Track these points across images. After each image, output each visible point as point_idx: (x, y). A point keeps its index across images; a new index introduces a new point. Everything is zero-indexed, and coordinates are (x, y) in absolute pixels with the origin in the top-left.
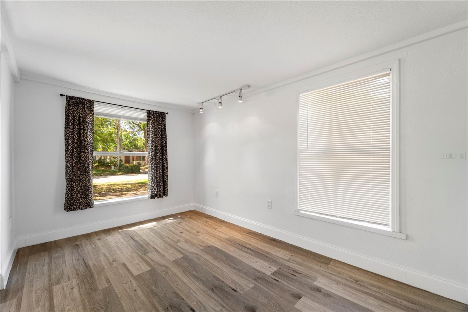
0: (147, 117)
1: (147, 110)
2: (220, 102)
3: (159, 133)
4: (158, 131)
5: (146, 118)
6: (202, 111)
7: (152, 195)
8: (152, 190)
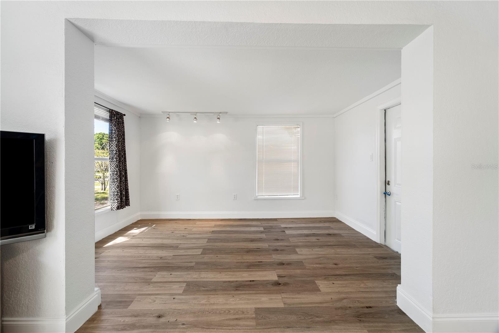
0: (110, 117)
1: (110, 109)
2: (195, 118)
3: (121, 136)
4: (120, 134)
5: (108, 118)
6: (168, 120)
7: (118, 206)
8: (119, 200)
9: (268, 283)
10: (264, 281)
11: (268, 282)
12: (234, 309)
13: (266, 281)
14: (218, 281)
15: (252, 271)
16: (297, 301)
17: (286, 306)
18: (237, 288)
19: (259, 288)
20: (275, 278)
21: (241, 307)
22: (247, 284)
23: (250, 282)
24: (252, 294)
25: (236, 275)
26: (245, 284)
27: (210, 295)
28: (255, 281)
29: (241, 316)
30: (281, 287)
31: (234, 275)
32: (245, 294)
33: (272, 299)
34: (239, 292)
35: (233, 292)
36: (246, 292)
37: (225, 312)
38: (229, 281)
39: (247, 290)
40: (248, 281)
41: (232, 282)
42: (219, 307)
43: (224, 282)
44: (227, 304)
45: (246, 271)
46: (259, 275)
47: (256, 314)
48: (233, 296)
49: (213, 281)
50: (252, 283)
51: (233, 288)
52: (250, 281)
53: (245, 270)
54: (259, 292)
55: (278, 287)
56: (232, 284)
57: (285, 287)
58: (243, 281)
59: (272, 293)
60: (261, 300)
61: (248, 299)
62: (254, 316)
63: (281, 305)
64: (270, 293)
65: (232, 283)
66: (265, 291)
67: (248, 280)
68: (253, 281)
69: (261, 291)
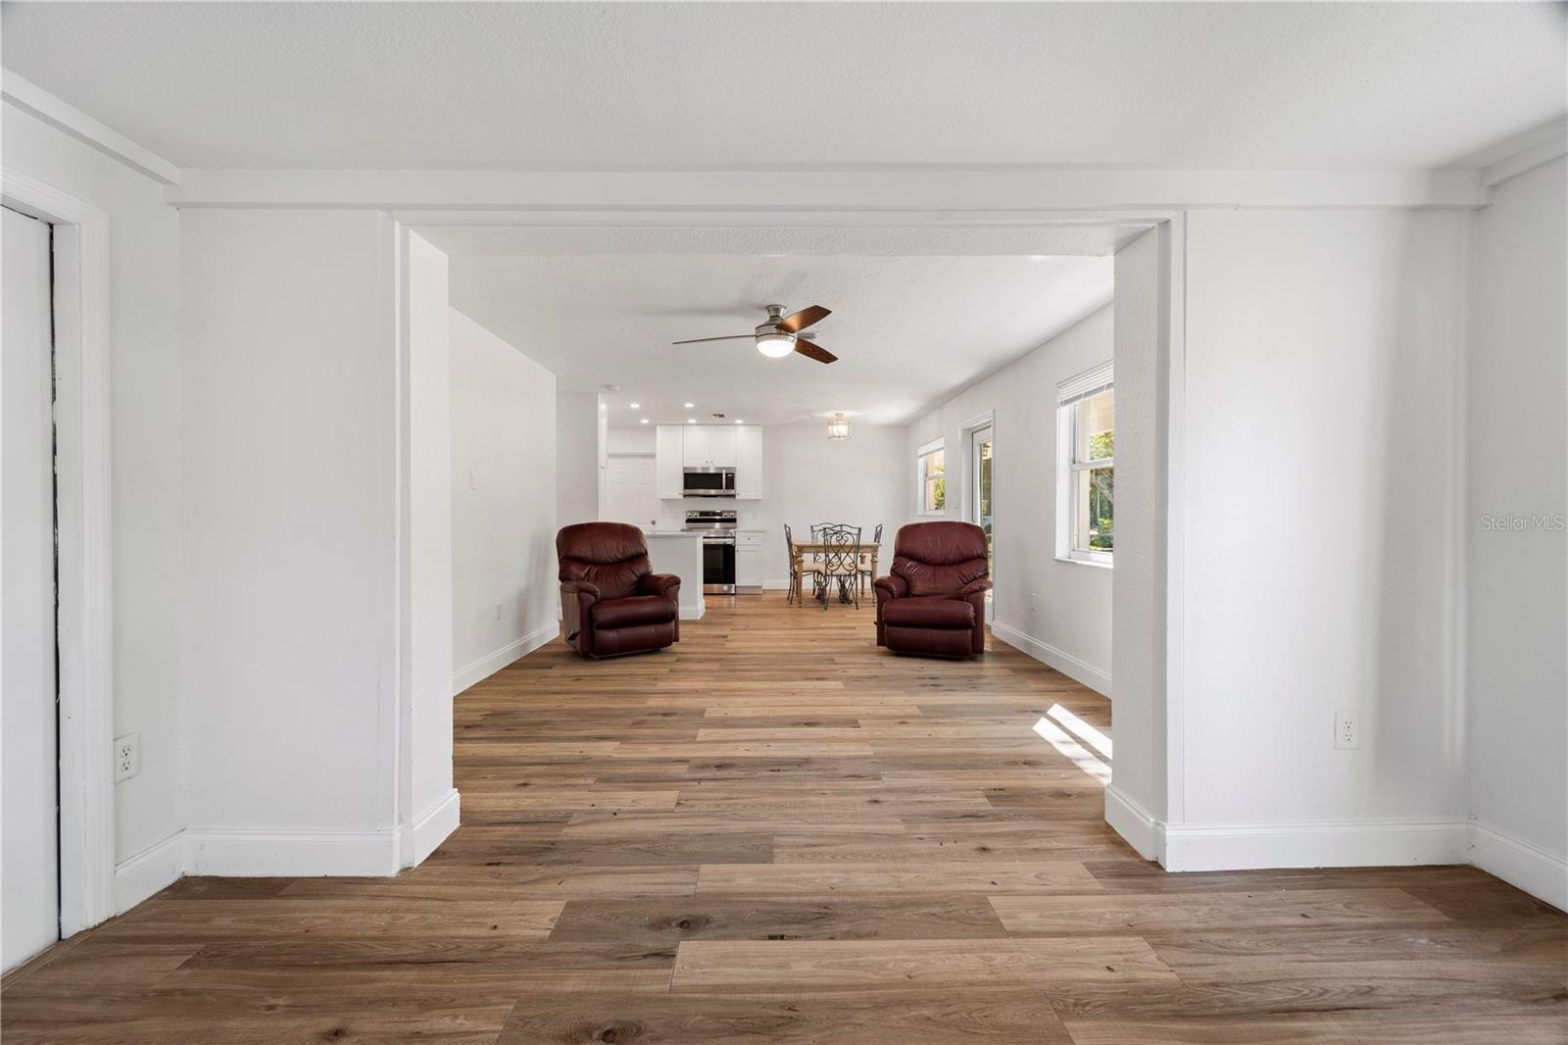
9: (719, 927)
10: (733, 937)
11: (720, 932)
12: (822, 861)
13: (725, 938)
14: (902, 938)
15: (774, 988)
16: (662, 878)
17: (694, 867)
18: (825, 911)
19: (757, 911)
20: (688, 949)
21: (807, 866)
22: (795, 926)
23: (784, 933)
24: (778, 894)
25: (840, 965)
26: (801, 926)
27: (899, 893)
28: (763, 938)
29: (805, 850)
30: (682, 913)
31: (850, 966)
32: (799, 894)
33: (727, 881)
34: (816, 899)
35: (836, 899)
36: (797, 898)
37: (843, 857)
38: (859, 937)
39: (793, 904)
40: (791, 938)
41: (846, 935)
42: (862, 865)
43: (875, 934)
44: (843, 872)
45: (801, 988)
46: (748, 966)
47: (772, 853)
48: (832, 888)
49: (917, 938)
50: (776, 930)
51: (839, 912)
52: (782, 937)
53: (805, 996)
54: (757, 899)
55: (694, 914)
56: (845, 927)
57: (669, 914)
58: (809, 937)
59: (718, 895)
60: (755, 878)
61: (789, 880)
62: (776, 850)
63: (704, 868)
64: (725, 894)
65: (847, 932)
66: (740, 901)
67: (791, 942)
68: (772, 938)
69: (752, 902)
